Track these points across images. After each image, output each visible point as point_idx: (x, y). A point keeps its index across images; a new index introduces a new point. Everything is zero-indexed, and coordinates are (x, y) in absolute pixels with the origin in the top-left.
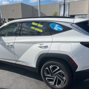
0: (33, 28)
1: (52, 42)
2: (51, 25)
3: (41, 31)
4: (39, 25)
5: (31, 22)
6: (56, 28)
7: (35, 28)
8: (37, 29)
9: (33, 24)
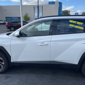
3: (82, 28)
4: (78, 23)
7: (74, 25)
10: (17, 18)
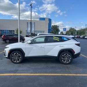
0: (54, 39)
1: (65, 44)
2: (62, 38)
3: (59, 40)
4: (57, 38)
5: (53, 36)
6: (65, 39)
8: (56, 39)
9: (54, 37)
10: (9, 31)
